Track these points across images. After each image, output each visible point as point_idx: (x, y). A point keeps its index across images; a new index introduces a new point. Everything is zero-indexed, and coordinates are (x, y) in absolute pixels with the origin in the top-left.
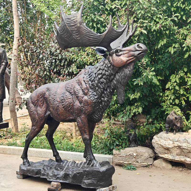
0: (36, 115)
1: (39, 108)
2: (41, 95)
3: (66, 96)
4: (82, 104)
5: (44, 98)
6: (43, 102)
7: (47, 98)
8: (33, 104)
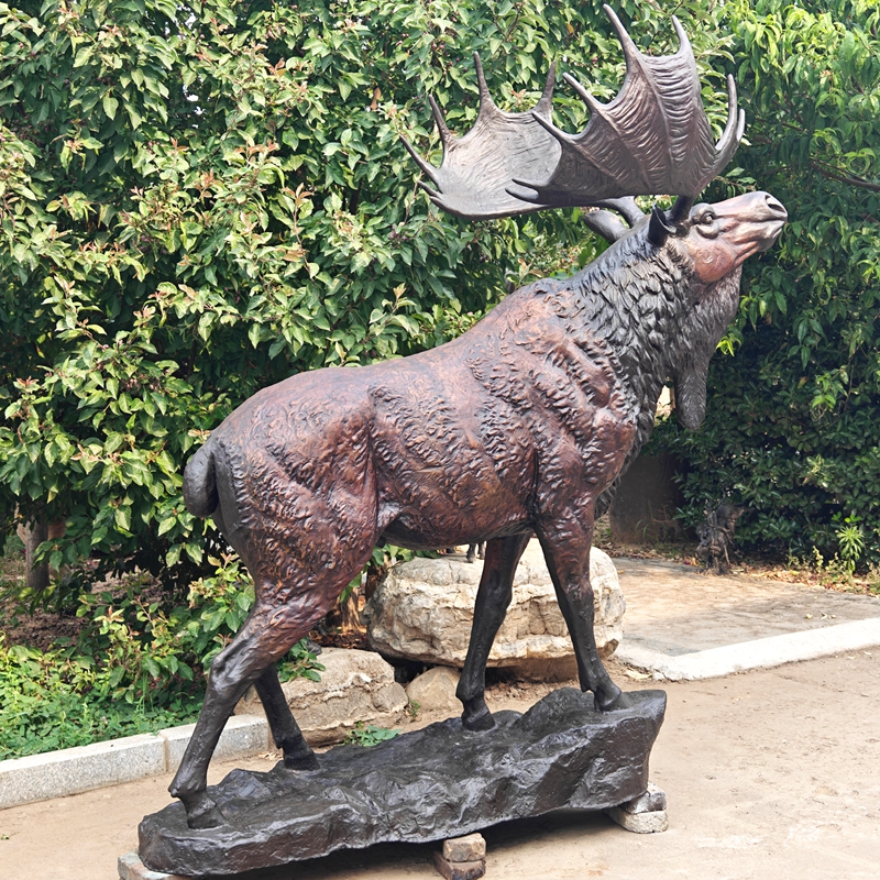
0: (327, 534)
1: (349, 496)
2: (356, 429)
3: (505, 421)
4: (593, 446)
5: (371, 440)
6: (366, 463)
7: (384, 439)
8: (300, 481)
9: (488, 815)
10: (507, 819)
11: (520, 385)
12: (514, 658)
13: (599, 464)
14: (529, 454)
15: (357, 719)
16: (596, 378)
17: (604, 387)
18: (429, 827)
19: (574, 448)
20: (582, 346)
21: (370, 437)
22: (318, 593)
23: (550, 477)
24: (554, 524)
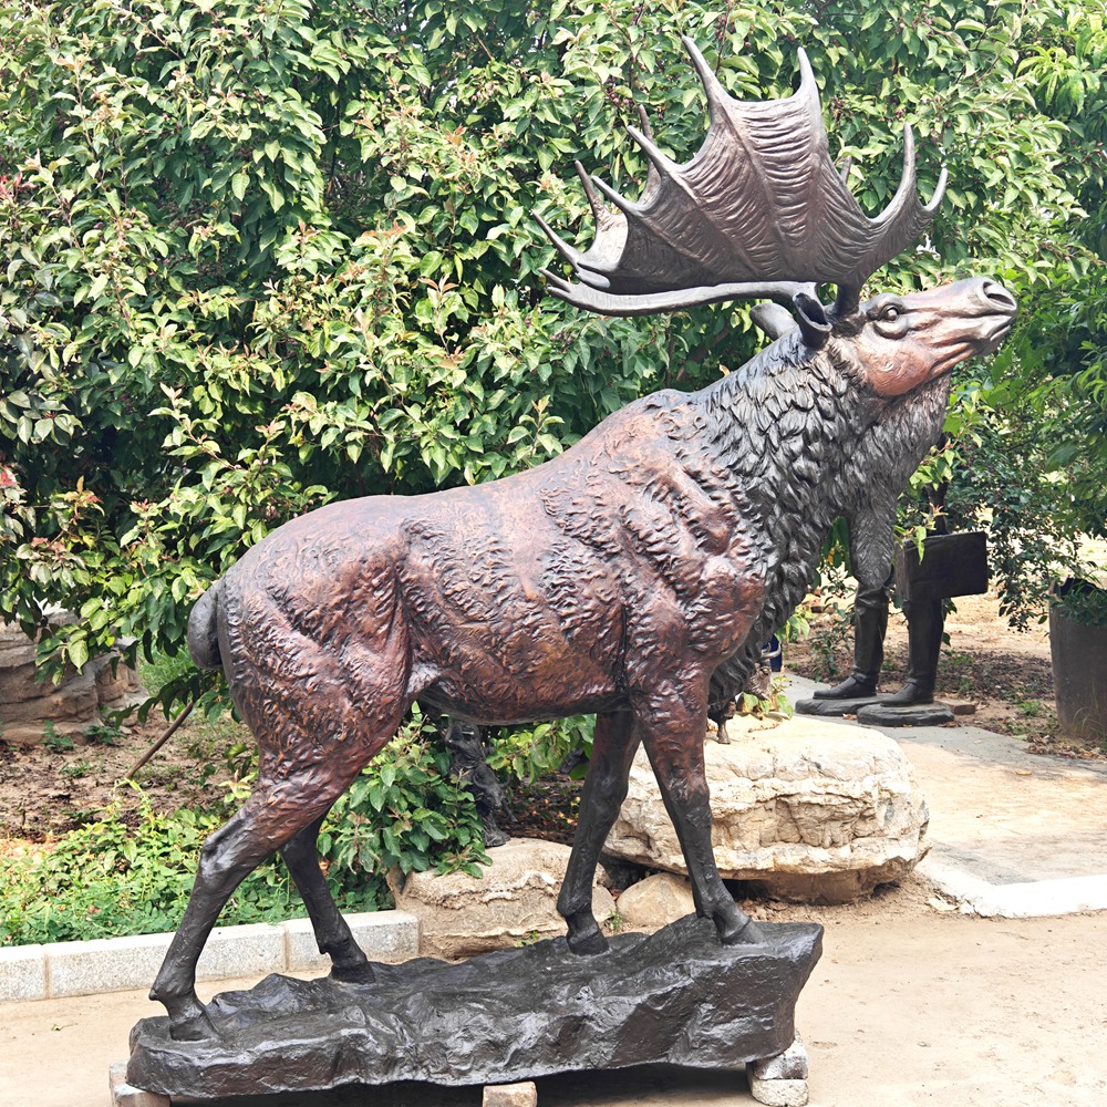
0: (336, 698)
1: (367, 652)
2: (378, 571)
3: (579, 568)
4: (701, 604)
5: (398, 586)
6: (393, 614)
7: (417, 586)
8: (305, 631)
9: (549, 1061)
10: (575, 1068)
11: (606, 523)
12: (753, 870)
13: (709, 628)
14: (612, 611)
15: (532, 927)
16: (709, 517)
17: (719, 530)
18: (464, 1068)
19: (673, 605)
20: (695, 476)
21: (397, 581)
22: (326, 769)
23: (640, 641)
24: (648, 701)
